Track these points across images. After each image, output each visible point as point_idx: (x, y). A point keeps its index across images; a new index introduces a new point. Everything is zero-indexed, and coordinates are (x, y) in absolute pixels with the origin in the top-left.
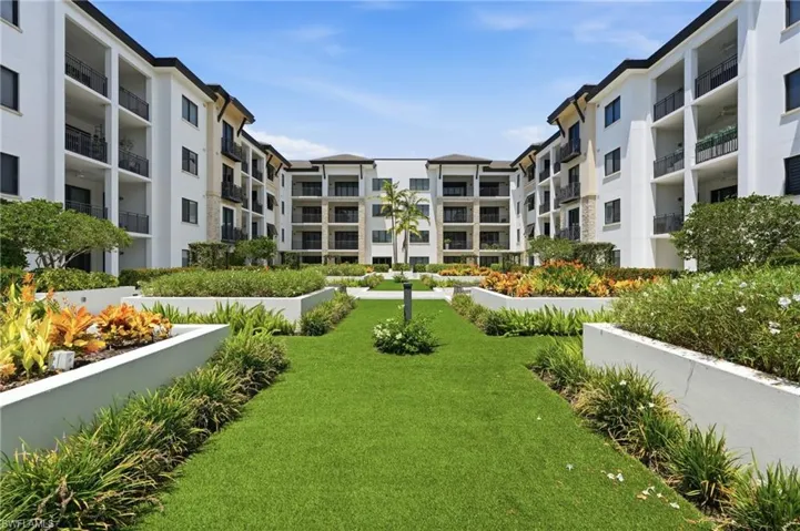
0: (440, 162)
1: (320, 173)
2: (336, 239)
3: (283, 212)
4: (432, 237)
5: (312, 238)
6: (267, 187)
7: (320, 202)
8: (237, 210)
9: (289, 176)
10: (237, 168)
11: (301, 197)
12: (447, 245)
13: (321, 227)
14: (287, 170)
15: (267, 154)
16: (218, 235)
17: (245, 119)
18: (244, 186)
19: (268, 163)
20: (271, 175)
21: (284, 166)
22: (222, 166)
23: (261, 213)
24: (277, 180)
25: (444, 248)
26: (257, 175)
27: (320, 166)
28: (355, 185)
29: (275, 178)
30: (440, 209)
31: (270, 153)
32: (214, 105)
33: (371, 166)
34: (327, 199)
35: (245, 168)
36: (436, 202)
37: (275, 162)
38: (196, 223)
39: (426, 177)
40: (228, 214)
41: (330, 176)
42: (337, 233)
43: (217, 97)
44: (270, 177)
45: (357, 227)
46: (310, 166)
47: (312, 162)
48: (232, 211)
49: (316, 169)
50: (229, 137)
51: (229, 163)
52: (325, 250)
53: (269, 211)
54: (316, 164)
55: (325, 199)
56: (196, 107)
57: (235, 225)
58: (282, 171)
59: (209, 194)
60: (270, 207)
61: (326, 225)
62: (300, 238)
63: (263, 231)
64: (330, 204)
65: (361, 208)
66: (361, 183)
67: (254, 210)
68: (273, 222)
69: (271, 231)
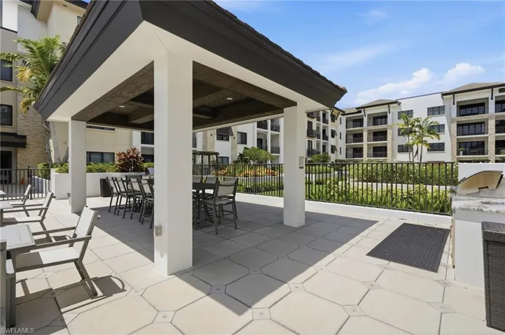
0: (453, 93)
1: (363, 113)
2: (374, 151)
4: (448, 147)
5: (358, 152)
6: (331, 126)
7: (362, 130)
8: (314, 141)
9: (344, 118)
10: (314, 121)
11: (351, 129)
12: (461, 152)
13: (362, 145)
14: (343, 115)
15: (331, 109)
18: (318, 128)
19: (331, 114)
20: (334, 118)
21: (341, 113)
22: (306, 122)
23: (327, 140)
24: (337, 121)
25: (458, 154)
26: (325, 121)
27: (362, 110)
28: (386, 117)
29: (336, 121)
30: (454, 126)
31: (333, 109)
33: (396, 105)
34: (366, 128)
35: (318, 119)
36: (451, 121)
37: (336, 113)
39: (441, 104)
40: (310, 143)
41: (368, 115)
42: (374, 148)
44: (333, 120)
45: (386, 143)
46: (356, 111)
47: (357, 108)
48: (312, 142)
49: (360, 112)
51: (310, 120)
52: (365, 158)
53: (332, 139)
54: (359, 109)
57: (313, 148)
58: (340, 116)
60: (333, 136)
61: (366, 144)
62: (351, 152)
63: (329, 149)
64: (368, 131)
65: (389, 132)
66: (389, 116)
67: (323, 139)
68: (334, 145)
69: (333, 149)
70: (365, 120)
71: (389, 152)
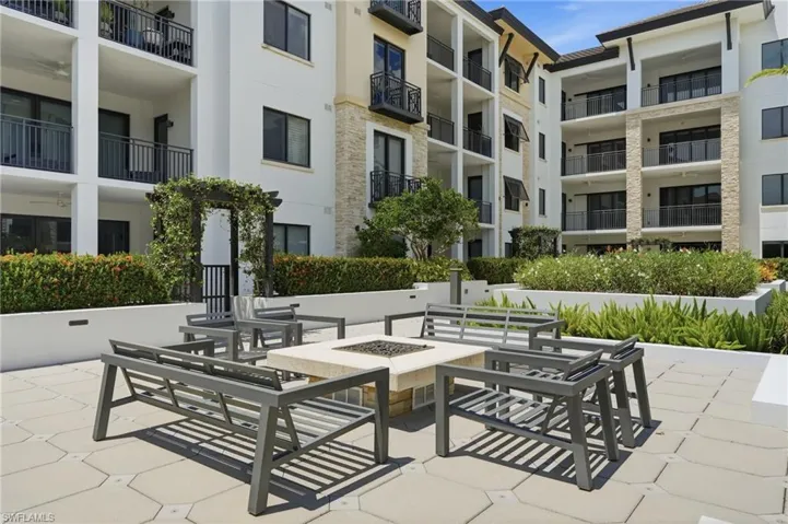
1: (623, 58)
2: (662, 203)
3: (542, 155)
5: (606, 207)
6: (501, 103)
7: (623, 124)
9: (555, 82)
10: (416, 50)
13: (624, 179)
14: (551, 68)
15: (499, 30)
18: (442, 91)
20: (514, 76)
21: (544, 59)
22: (371, 42)
23: (488, 153)
24: (530, 89)
26: (478, 75)
27: (621, 42)
29: (524, 87)
31: (508, 29)
34: (636, 119)
37: (521, 50)
41: (645, 62)
42: (663, 191)
44: (511, 82)
45: (717, 172)
47: (602, 39)
49: (613, 53)
51: (392, 36)
52: (634, 228)
53: (509, 153)
54: (613, 41)
55: (635, 115)
57: (409, 172)
58: (538, 72)
60: (511, 144)
61: (635, 176)
62: (580, 206)
63: (495, 193)
64: (646, 124)
65: (728, 124)
66: (729, 61)
67: (469, 145)
68: (517, 175)
69: (514, 193)
70: (634, 82)
71: (729, 204)
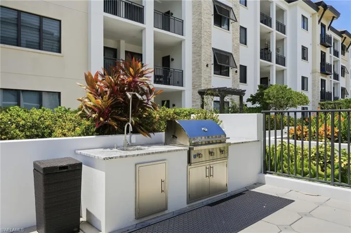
16: (319, 97)
17: (334, 17)
19: (342, 44)
32: (317, 14)
38: (307, 90)
40: (323, 83)
43: (319, 9)
48: (325, 81)
50: (323, 32)
56: (307, 19)
59: (313, 72)
